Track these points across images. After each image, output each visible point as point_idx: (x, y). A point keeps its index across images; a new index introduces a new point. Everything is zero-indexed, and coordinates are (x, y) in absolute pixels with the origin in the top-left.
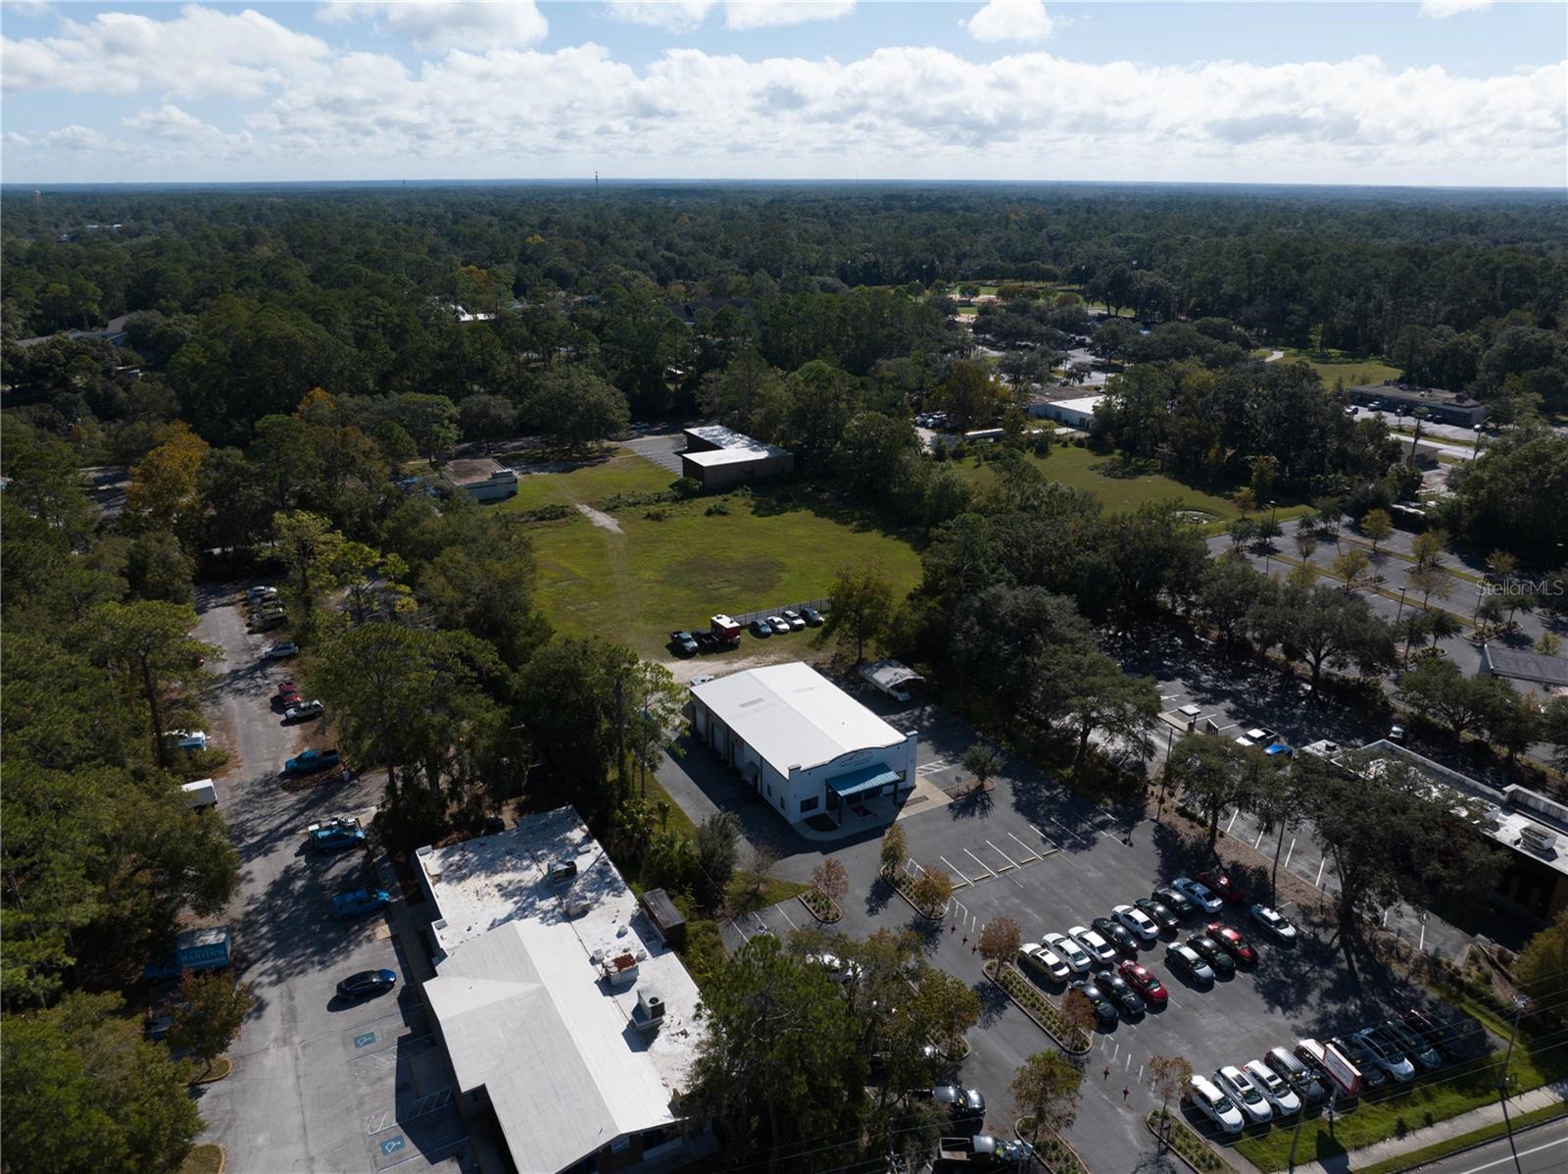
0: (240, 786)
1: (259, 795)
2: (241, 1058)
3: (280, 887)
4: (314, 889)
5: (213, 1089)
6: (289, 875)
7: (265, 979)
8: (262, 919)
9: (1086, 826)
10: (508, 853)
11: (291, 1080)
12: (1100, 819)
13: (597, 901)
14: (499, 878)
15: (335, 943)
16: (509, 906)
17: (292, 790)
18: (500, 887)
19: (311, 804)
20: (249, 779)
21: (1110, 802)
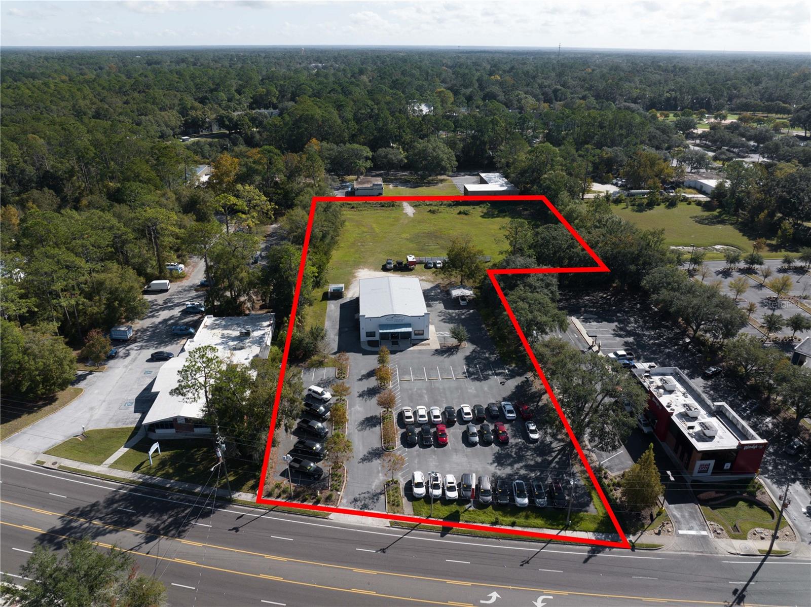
0: (182, 286)
1: (185, 290)
2: (110, 368)
3: (165, 321)
4: (175, 324)
5: (96, 374)
6: (171, 318)
7: (136, 348)
8: (151, 330)
9: (490, 372)
10: (237, 324)
11: (118, 378)
12: (500, 371)
13: (250, 347)
14: (226, 332)
15: (165, 342)
16: (220, 341)
17: (196, 290)
18: (223, 334)
19: (198, 297)
20: (187, 285)
21: (514, 365)
